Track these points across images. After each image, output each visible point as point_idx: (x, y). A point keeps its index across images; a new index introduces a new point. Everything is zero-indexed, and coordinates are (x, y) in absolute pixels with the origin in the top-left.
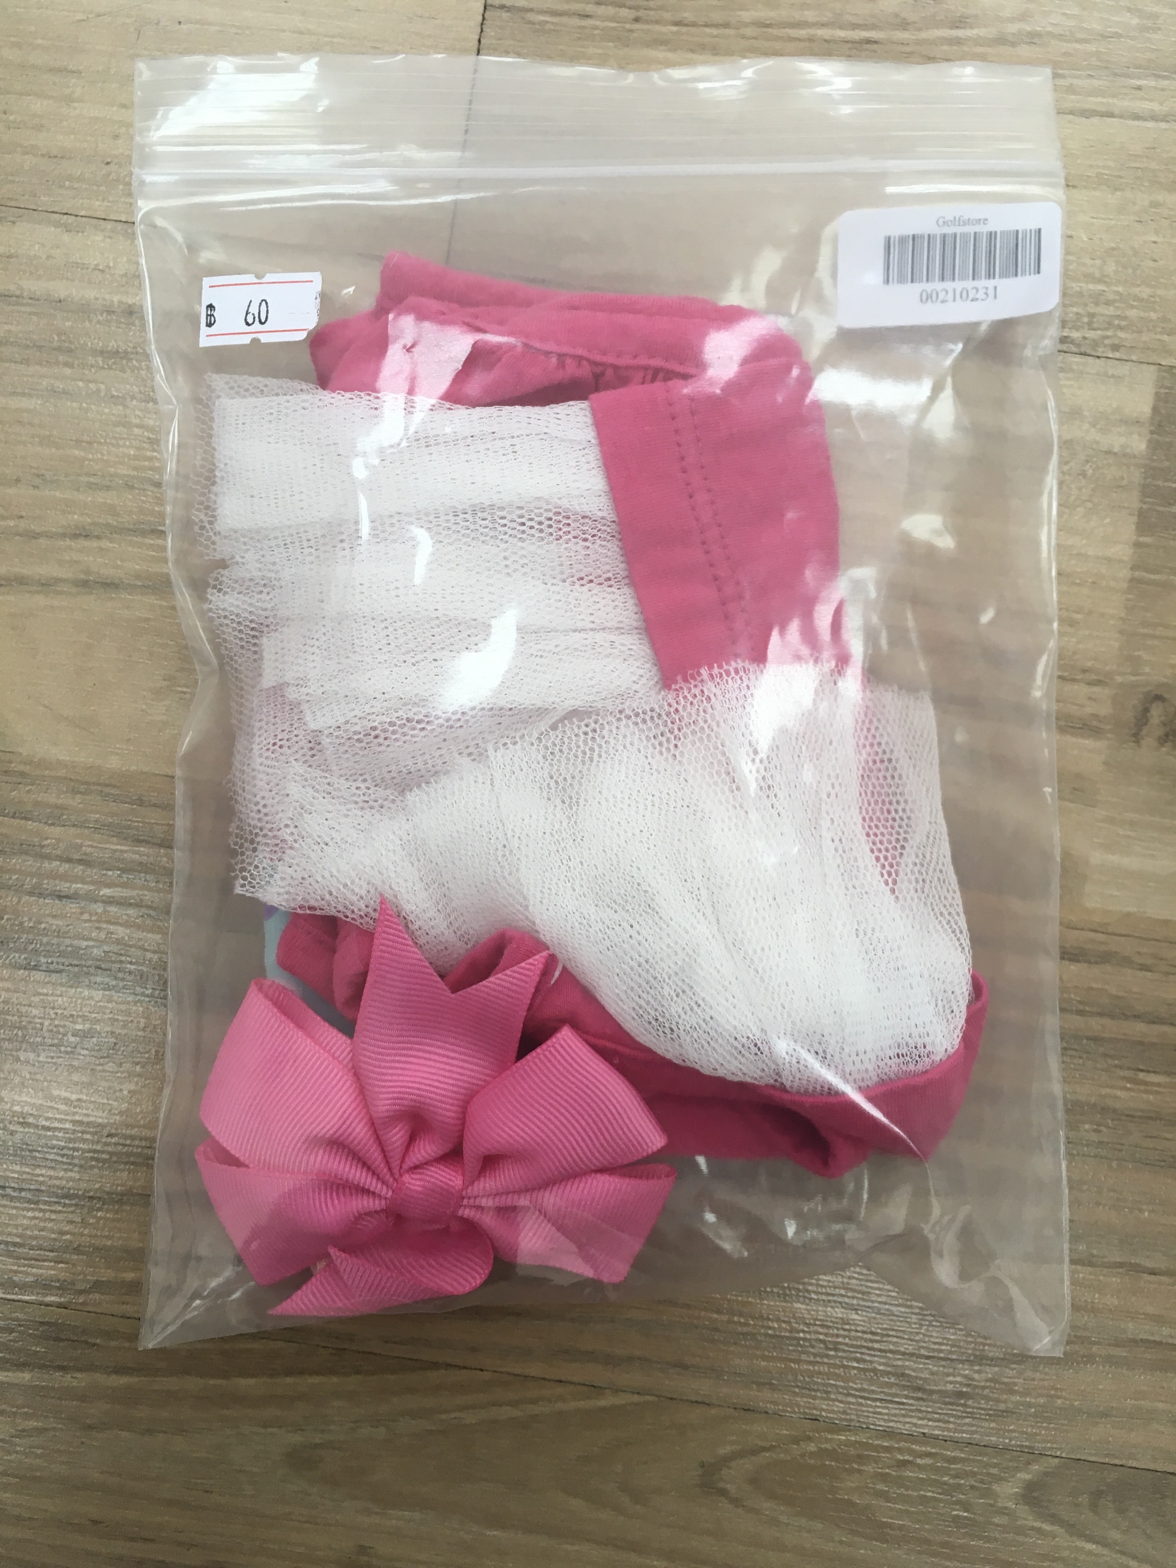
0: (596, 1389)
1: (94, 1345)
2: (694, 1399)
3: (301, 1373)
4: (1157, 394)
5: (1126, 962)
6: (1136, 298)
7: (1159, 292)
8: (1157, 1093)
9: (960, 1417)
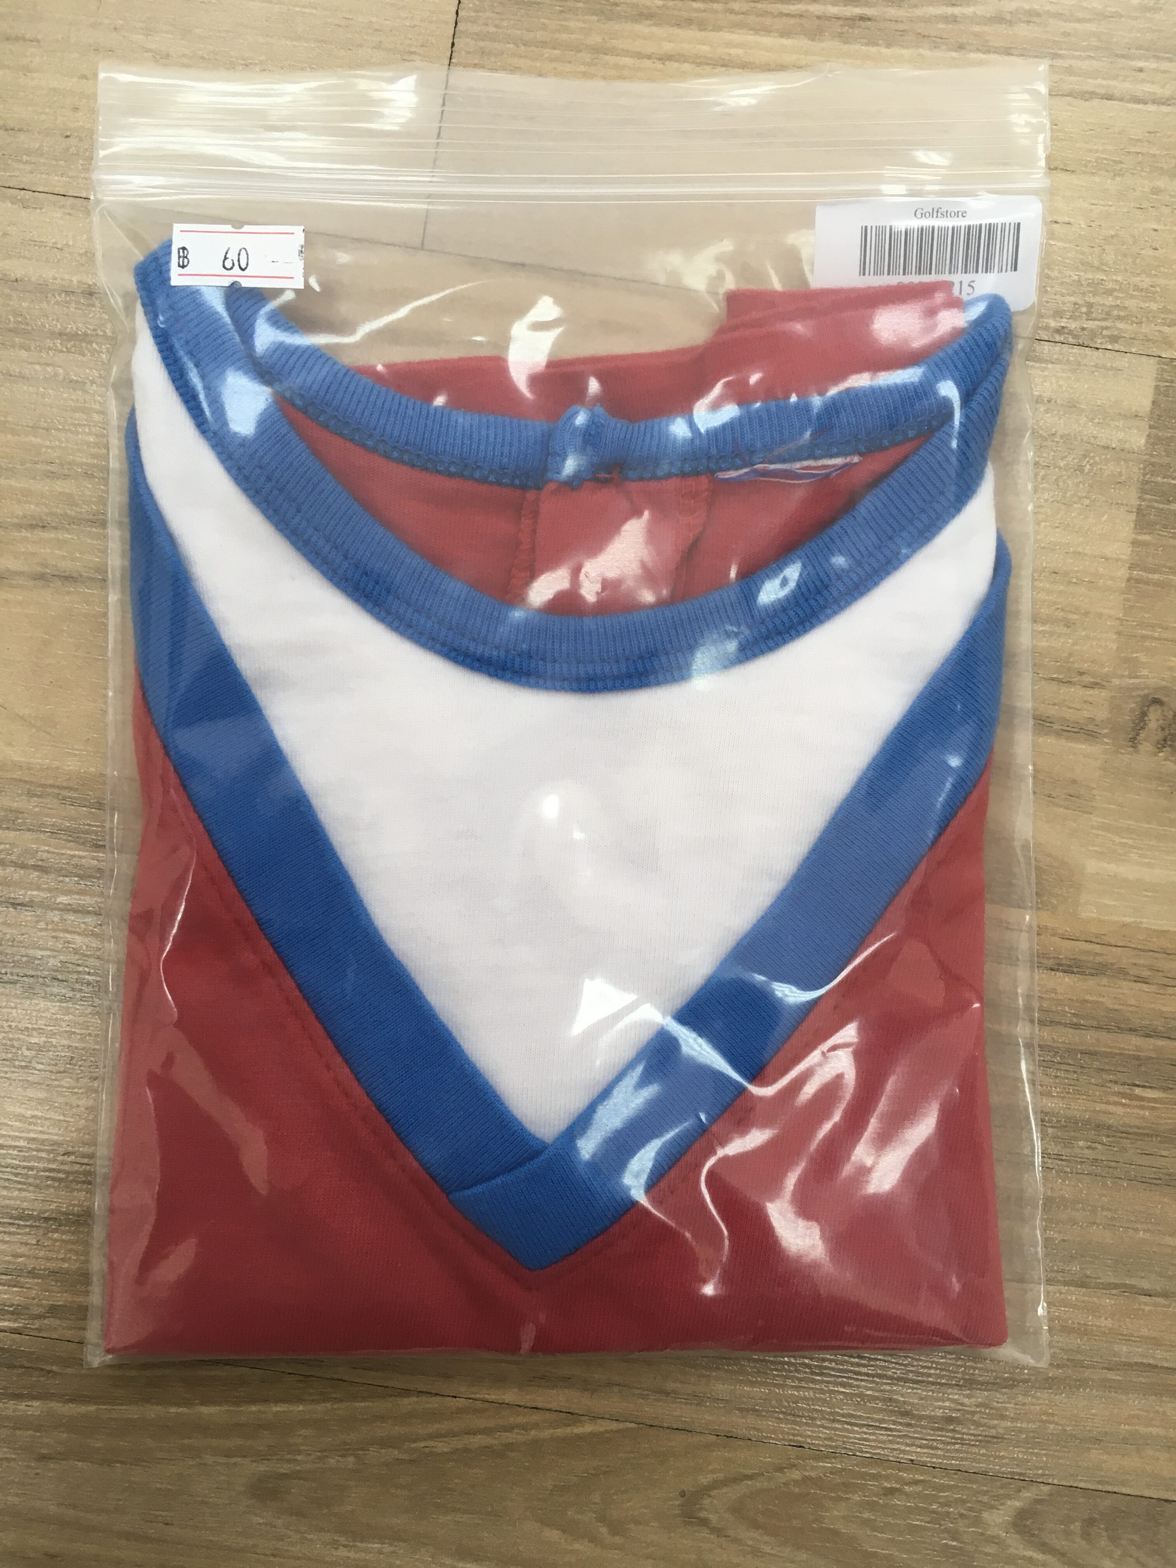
0: (572, 1416)
1: (49, 1372)
2: (675, 1426)
3: (266, 1401)
4: (1157, 387)
5: (1122, 973)
6: (1137, 288)
7: (1162, 281)
8: (1153, 1108)
9: (949, 1443)
